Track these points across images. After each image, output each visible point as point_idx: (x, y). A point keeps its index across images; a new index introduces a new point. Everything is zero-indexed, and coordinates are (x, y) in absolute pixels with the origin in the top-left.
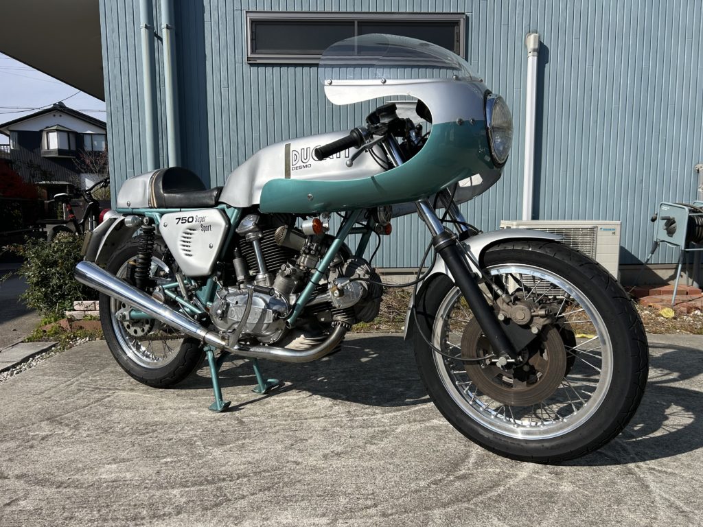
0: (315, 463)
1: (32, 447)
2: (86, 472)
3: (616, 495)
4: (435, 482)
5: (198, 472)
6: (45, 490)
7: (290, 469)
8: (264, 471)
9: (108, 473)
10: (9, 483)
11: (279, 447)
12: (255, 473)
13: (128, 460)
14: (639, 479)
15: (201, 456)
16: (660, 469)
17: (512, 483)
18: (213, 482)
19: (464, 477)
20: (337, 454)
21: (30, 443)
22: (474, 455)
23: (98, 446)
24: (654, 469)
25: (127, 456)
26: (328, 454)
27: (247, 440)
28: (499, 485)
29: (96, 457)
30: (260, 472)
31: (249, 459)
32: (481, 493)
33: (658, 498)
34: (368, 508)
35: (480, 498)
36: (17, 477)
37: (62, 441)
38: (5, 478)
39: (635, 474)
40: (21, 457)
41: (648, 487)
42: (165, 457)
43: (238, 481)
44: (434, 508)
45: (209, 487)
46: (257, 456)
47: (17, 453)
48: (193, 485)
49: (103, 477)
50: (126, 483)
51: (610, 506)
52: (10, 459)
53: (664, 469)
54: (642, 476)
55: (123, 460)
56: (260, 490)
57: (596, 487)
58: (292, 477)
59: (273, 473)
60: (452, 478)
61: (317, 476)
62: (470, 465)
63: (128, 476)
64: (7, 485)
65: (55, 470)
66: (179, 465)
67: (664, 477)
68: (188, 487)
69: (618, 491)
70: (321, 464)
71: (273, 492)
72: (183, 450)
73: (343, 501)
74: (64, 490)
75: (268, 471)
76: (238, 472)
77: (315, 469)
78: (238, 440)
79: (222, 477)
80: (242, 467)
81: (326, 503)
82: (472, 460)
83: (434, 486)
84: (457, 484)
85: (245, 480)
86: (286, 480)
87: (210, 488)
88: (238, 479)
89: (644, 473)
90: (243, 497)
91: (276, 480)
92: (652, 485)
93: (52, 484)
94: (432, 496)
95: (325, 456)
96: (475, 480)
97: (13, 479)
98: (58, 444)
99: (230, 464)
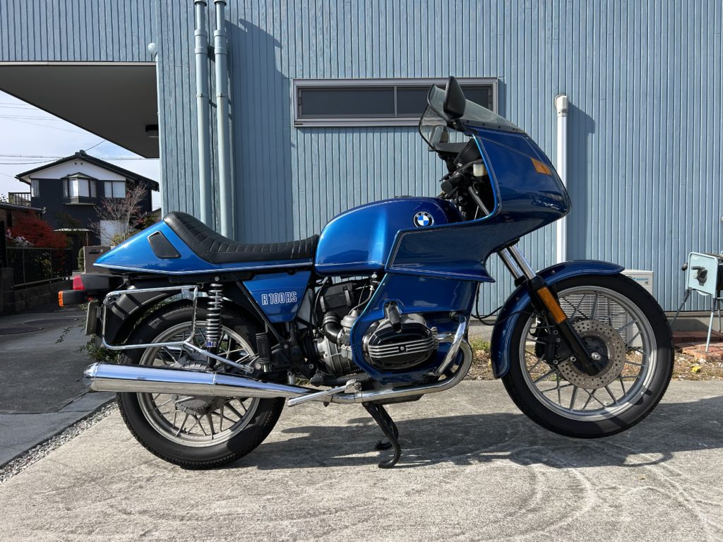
0: (400, 499)
1: (141, 487)
2: (200, 507)
3: (670, 523)
4: (511, 515)
5: (299, 507)
6: (170, 522)
7: (380, 504)
8: (357, 506)
9: (220, 508)
10: (135, 517)
11: (365, 486)
12: (350, 508)
13: (233, 497)
14: (688, 510)
15: (297, 494)
16: (706, 501)
17: (578, 515)
18: (314, 515)
19: (534, 510)
20: (417, 491)
21: (138, 484)
22: (540, 492)
23: (200, 485)
24: (700, 502)
25: (230, 494)
26: (410, 492)
27: (333, 480)
28: (567, 516)
29: (203, 494)
30: (354, 507)
31: (341, 496)
32: (552, 523)
33: (706, 525)
34: (457, 535)
35: (552, 527)
36: (140, 513)
37: (167, 481)
38: (130, 513)
39: (684, 506)
40: (136, 496)
41: (696, 516)
42: (265, 495)
43: (337, 514)
44: (514, 535)
45: (313, 519)
46: (347, 493)
47: (131, 493)
48: (299, 518)
49: (218, 511)
50: (240, 517)
51: (665, 531)
52: (126, 498)
53: (710, 502)
54: (690, 507)
55: (229, 498)
56: (359, 522)
57: (652, 517)
58: (384, 510)
59: (366, 507)
60: (524, 511)
61: (405, 510)
62: (538, 500)
63: (240, 511)
64: (134, 520)
65: (172, 506)
66: (280, 501)
67: (710, 508)
68: (295, 519)
69: (672, 520)
70: (405, 499)
71: (370, 523)
72: (278, 489)
73: (434, 530)
74: (188, 523)
75: (361, 506)
76: (335, 506)
77: (401, 504)
78: (325, 479)
79: (322, 511)
80: (337, 502)
81: (419, 531)
82: (539, 496)
83: (510, 518)
84: (530, 516)
85: (343, 513)
86: (379, 513)
87: (315, 520)
88: (336, 512)
89: (692, 505)
90: (346, 527)
91: (370, 513)
92: (701, 516)
93: (174, 517)
94: (510, 525)
95: (408, 493)
96: (544, 512)
97: (137, 515)
98: (164, 484)
99: (325, 500)
